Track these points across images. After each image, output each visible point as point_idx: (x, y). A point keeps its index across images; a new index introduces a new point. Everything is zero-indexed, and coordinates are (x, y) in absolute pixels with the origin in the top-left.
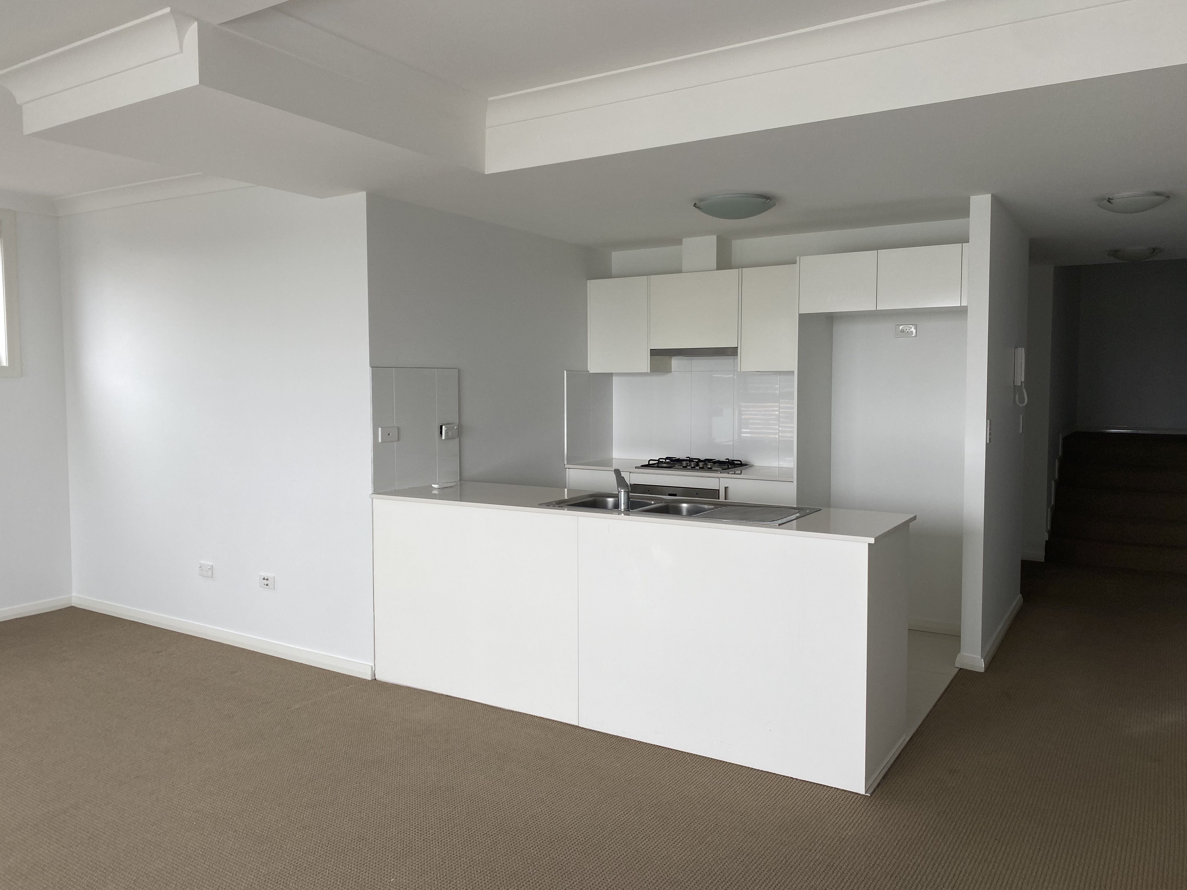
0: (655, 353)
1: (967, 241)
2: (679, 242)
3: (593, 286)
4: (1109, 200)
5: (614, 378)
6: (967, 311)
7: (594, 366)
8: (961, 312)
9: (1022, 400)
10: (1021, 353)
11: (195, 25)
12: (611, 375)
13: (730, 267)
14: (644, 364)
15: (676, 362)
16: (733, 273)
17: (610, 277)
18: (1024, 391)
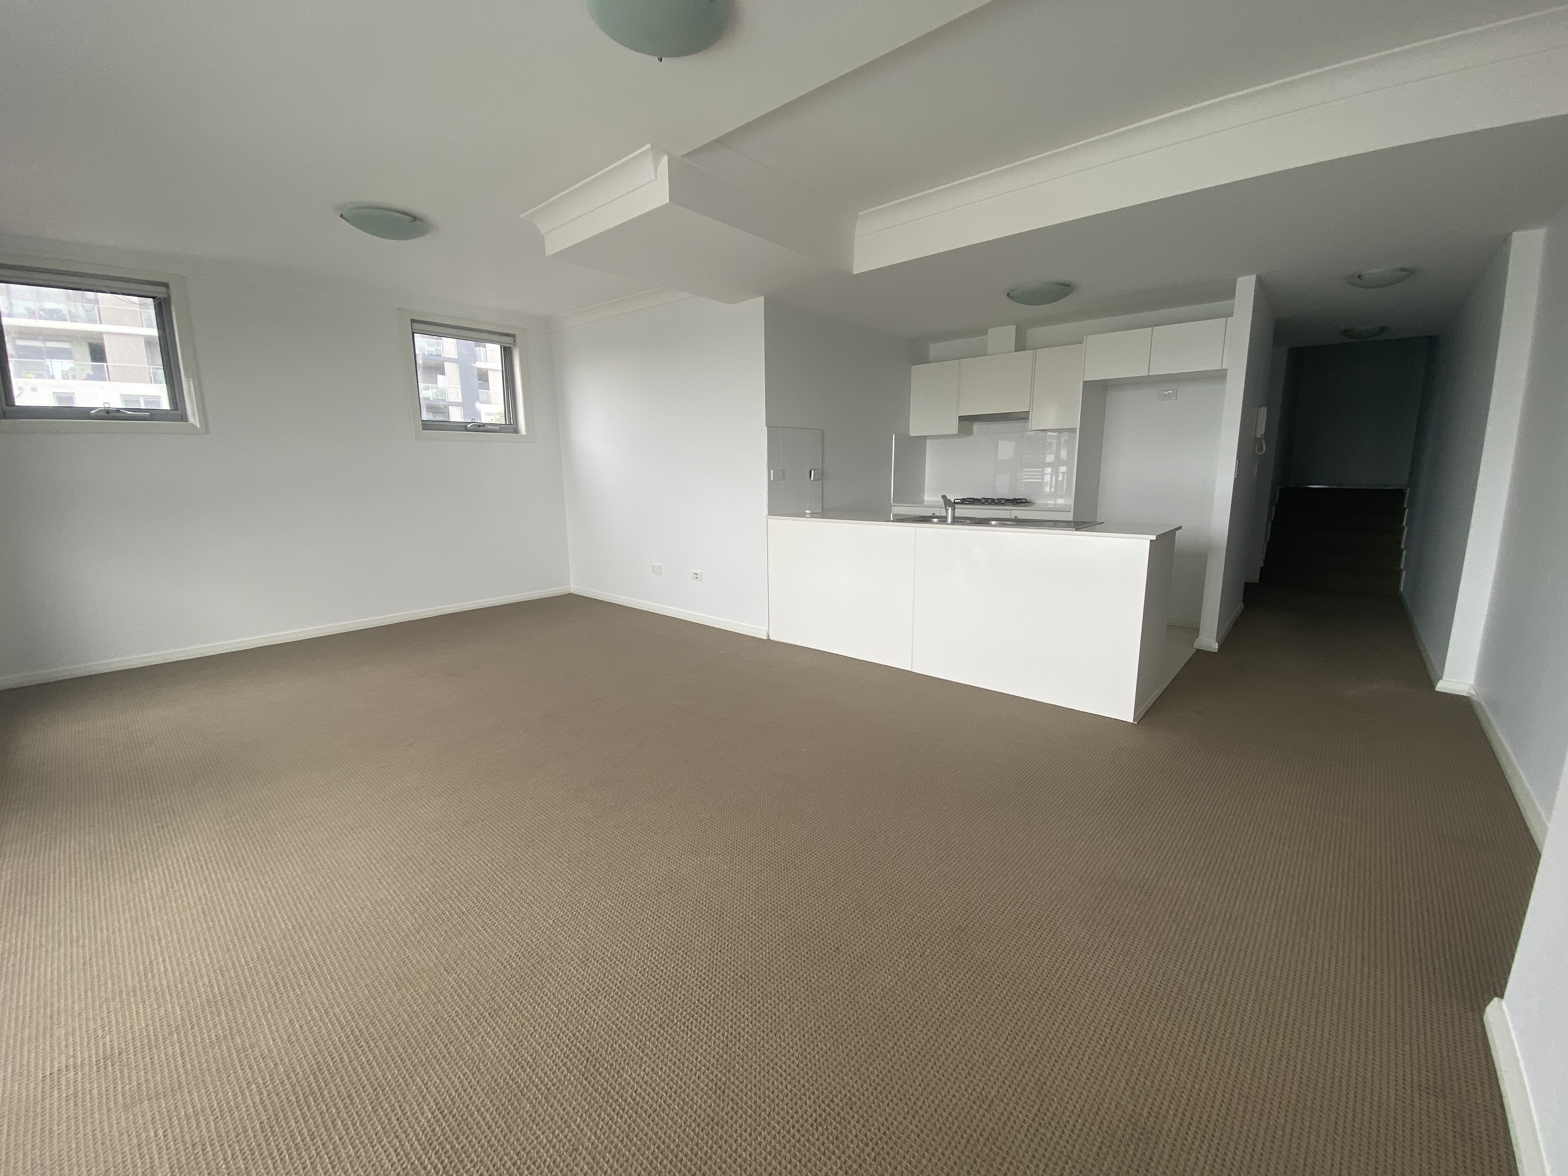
0: (962, 419)
1: (1232, 316)
2: (984, 332)
3: (915, 368)
4: (1360, 276)
5: (928, 441)
6: (1226, 376)
7: (914, 432)
8: (1220, 376)
9: (1261, 449)
10: (1263, 411)
11: (666, 157)
12: (925, 438)
13: (1024, 349)
14: (953, 427)
15: (976, 427)
16: (1028, 353)
17: (928, 362)
18: (1263, 442)
